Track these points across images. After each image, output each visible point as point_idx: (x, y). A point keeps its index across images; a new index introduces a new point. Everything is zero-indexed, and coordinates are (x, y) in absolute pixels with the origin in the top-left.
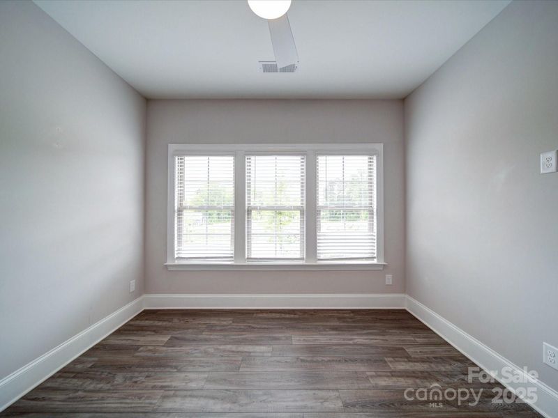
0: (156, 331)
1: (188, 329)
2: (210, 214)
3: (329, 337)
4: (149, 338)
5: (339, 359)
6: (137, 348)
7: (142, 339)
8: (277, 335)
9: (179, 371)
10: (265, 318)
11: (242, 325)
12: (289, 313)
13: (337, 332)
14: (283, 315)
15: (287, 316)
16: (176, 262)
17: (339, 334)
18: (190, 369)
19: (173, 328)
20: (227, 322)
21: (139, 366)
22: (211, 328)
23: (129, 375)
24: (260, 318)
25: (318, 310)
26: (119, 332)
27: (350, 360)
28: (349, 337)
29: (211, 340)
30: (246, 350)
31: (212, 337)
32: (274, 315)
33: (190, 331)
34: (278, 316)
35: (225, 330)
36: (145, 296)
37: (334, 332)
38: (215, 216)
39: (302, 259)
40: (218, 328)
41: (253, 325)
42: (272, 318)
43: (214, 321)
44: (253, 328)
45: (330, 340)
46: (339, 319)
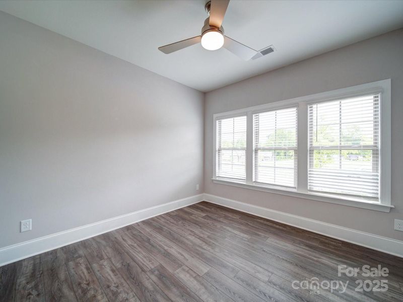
0: (202, 210)
1: (216, 214)
2: (278, 153)
3: (298, 248)
4: (198, 213)
5: (292, 262)
6: (192, 214)
7: (196, 212)
8: (260, 233)
9: (201, 228)
10: (261, 223)
11: (243, 221)
12: (279, 225)
13: (309, 249)
14: (275, 225)
15: (278, 227)
16: (217, 179)
17: (308, 250)
18: (205, 229)
19: (210, 212)
20: (237, 217)
21: (189, 221)
22: (226, 217)
23: (184, 222)
24: (258, 222)
25: (307, 231)
26: (190, 207)
27: (301, 266)
28: (318, 256)
29: (222, 222)
30: (235, 233)
31: (224, 221)
32: (268, 223)
33: (216, 215)
34: (270, 224)
35: (233, 221)
36: (204, 194)
37: (307, 248)
38: (282, 154)
39: (295, 188)
40: (230, 219)
41: (249, 223)
42: (265, 224)
43: (230, 215)
44: (249, 225)
45: (298, 250)
46: (322, 242)
